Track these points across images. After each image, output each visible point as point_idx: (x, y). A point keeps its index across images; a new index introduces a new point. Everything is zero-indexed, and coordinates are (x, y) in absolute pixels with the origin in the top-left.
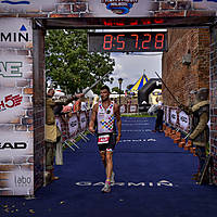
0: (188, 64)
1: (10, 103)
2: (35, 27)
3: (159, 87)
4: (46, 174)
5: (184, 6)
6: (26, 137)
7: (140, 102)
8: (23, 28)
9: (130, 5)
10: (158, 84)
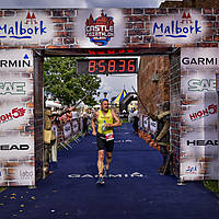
0: (156, 82)
1: (16, 114)
2: (35, 56)
3: (136, 99)
4: (45, 169)
5: (149, 40)
6: (29, 140)
7: (121, 110)
8: (26, 57)
9: (108, 39)
10: (135, 96)
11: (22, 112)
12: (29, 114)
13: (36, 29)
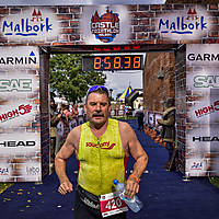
0: (162, 78)
1: (22, 111)
4: (51, 165)
8: (32, 54)
10: (140, 93)
12: (35, 110)
13: (42, 26)
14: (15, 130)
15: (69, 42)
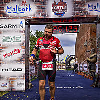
0: (86, 46)
4: (30, 84)
8: (22, 23)
9: (64, 13)
10: (74, 57)
11: (19, 51)
13: (27, 9)
14: (12, 62)
15: (41, 17)
